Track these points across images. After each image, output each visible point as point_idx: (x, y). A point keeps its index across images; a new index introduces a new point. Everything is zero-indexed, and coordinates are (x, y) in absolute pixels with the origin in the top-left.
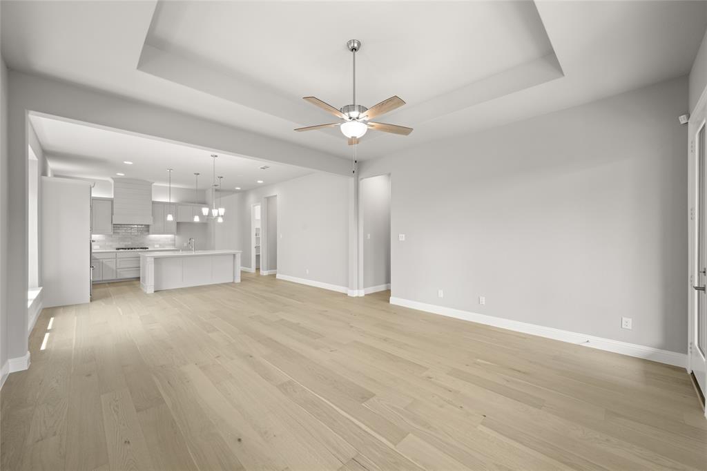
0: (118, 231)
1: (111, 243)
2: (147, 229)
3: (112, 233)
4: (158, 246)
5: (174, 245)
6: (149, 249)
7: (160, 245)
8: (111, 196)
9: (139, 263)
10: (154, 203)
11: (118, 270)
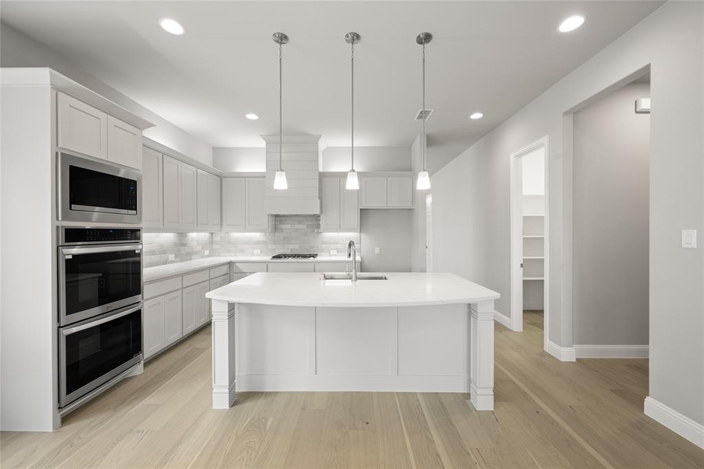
2: (316, 222)
8: (262, 169)
10: (322, 176)
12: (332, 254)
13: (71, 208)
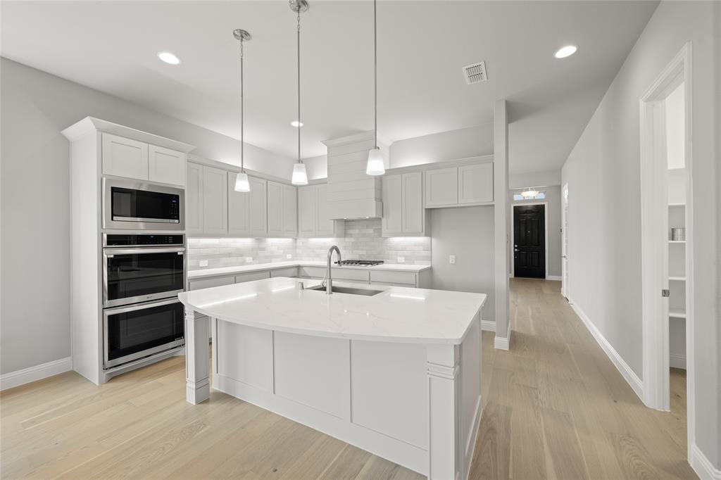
13: (112, 219)
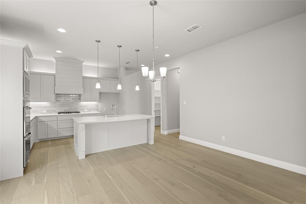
0: (60, 99)
1: (54, 109)
2: (79, 97)
3: (55, 101)
4: (86, 110)
5: (97, 109)
6: (81, 113)
7: (88, 109)
8: (54, 72)
9: (73, 124)
10: (84, 77)
11: (59, 130)
12: (85, 111)
